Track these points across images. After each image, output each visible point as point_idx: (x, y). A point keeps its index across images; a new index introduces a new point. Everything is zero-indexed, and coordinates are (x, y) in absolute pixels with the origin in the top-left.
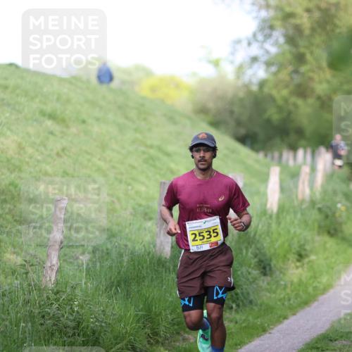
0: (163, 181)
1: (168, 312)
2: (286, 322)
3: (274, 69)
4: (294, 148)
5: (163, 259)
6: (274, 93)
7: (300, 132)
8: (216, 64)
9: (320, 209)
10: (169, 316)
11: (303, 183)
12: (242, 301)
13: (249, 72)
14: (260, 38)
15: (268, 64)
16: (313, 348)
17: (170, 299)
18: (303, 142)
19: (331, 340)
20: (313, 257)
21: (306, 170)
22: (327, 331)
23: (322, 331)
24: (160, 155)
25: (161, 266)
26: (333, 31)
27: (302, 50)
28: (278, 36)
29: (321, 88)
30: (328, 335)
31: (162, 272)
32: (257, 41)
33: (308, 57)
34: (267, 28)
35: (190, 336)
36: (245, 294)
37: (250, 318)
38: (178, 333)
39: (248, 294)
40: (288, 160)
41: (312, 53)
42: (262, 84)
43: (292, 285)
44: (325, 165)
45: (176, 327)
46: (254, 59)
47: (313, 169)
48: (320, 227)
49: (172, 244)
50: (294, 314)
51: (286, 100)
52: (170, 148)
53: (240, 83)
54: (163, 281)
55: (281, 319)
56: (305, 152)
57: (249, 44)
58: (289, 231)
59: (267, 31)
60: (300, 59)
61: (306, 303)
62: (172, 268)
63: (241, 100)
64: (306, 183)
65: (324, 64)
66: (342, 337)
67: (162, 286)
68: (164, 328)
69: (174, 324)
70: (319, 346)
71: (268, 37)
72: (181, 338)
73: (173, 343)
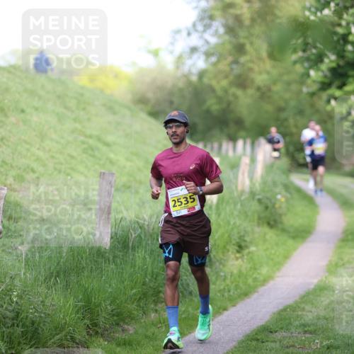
0: (103, 171)
1: (108, 302)
2: (226, 313)
3: (214, 59)
4: (233, 139)
5: (103, 250)
6: (214, 83)
7: (239, 123)
8: (155, 54)
9: (259, 201)
10: (109, 307)
11: (243, 174)
12: (182, 292)
13: (189, 62)
14: (200, 28)
15: (208, 55)
16: (252, 340)
17: (110, 290)
18: (242, 133)
19: (271, 332)
20: (253, 249)
21: (246, 160)
22: (267, 322)
23: (262, 323)
24: (100, 145)
25: (101, 257)
26: (273, 21)
27: (242, 41)
28: (218, 25)
29: (260, 79)
30: (268, 326)
31: (102, 262)
32: (196, 31)
33: (248, 47)
34: (207, 18)
35: (130, 327)
36: (185, 285)
37: (190, 309)
38: (118, 324)
39: (188, 285)
40: (227, 151)
41: (251, 43)
42: (202, 74)
43: (231, 276)
44: (265, 157)
45: (115, 318)
46: (194, 50)
47: (253, 160)
48: (259, 218)
49: (111, 235)
50: (234, 306)
51: (226, 91)
52: (110, 138)
53: (179, 73)
54: (102, 271)
55: (221, 311)
56: (245, 143)
57: (189, 34)
58: (229, 223)
59: (207, 21)
60: (240, 49)
61: (246, 294)
62: (111, 258)
63: (181, 90)
64: (246, 175)
65: (264, 54)
66: (282, 328)
67: (102, 277)
68: (103, 319)
69: (114, 315)
70: (259, 338)
71: (207, 27)
72: (120, 329)
73: (112, 334)
